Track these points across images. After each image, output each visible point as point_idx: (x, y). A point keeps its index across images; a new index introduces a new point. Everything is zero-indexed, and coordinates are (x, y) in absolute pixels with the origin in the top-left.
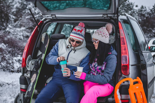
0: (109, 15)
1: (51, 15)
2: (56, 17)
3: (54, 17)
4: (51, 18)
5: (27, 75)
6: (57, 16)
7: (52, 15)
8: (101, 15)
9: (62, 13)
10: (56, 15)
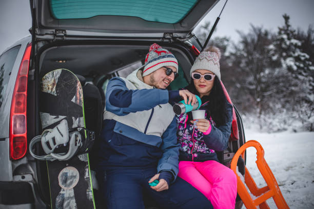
0: (175, 35)
1: (54, 30)
2: (66, 36)
3: (63, 34)
4: (51, 37)
5: (23, 177)
6: (69, 32)
7: (56, 30)
8: (161, 35)
9: (87, 27)
10: (66, 31)
